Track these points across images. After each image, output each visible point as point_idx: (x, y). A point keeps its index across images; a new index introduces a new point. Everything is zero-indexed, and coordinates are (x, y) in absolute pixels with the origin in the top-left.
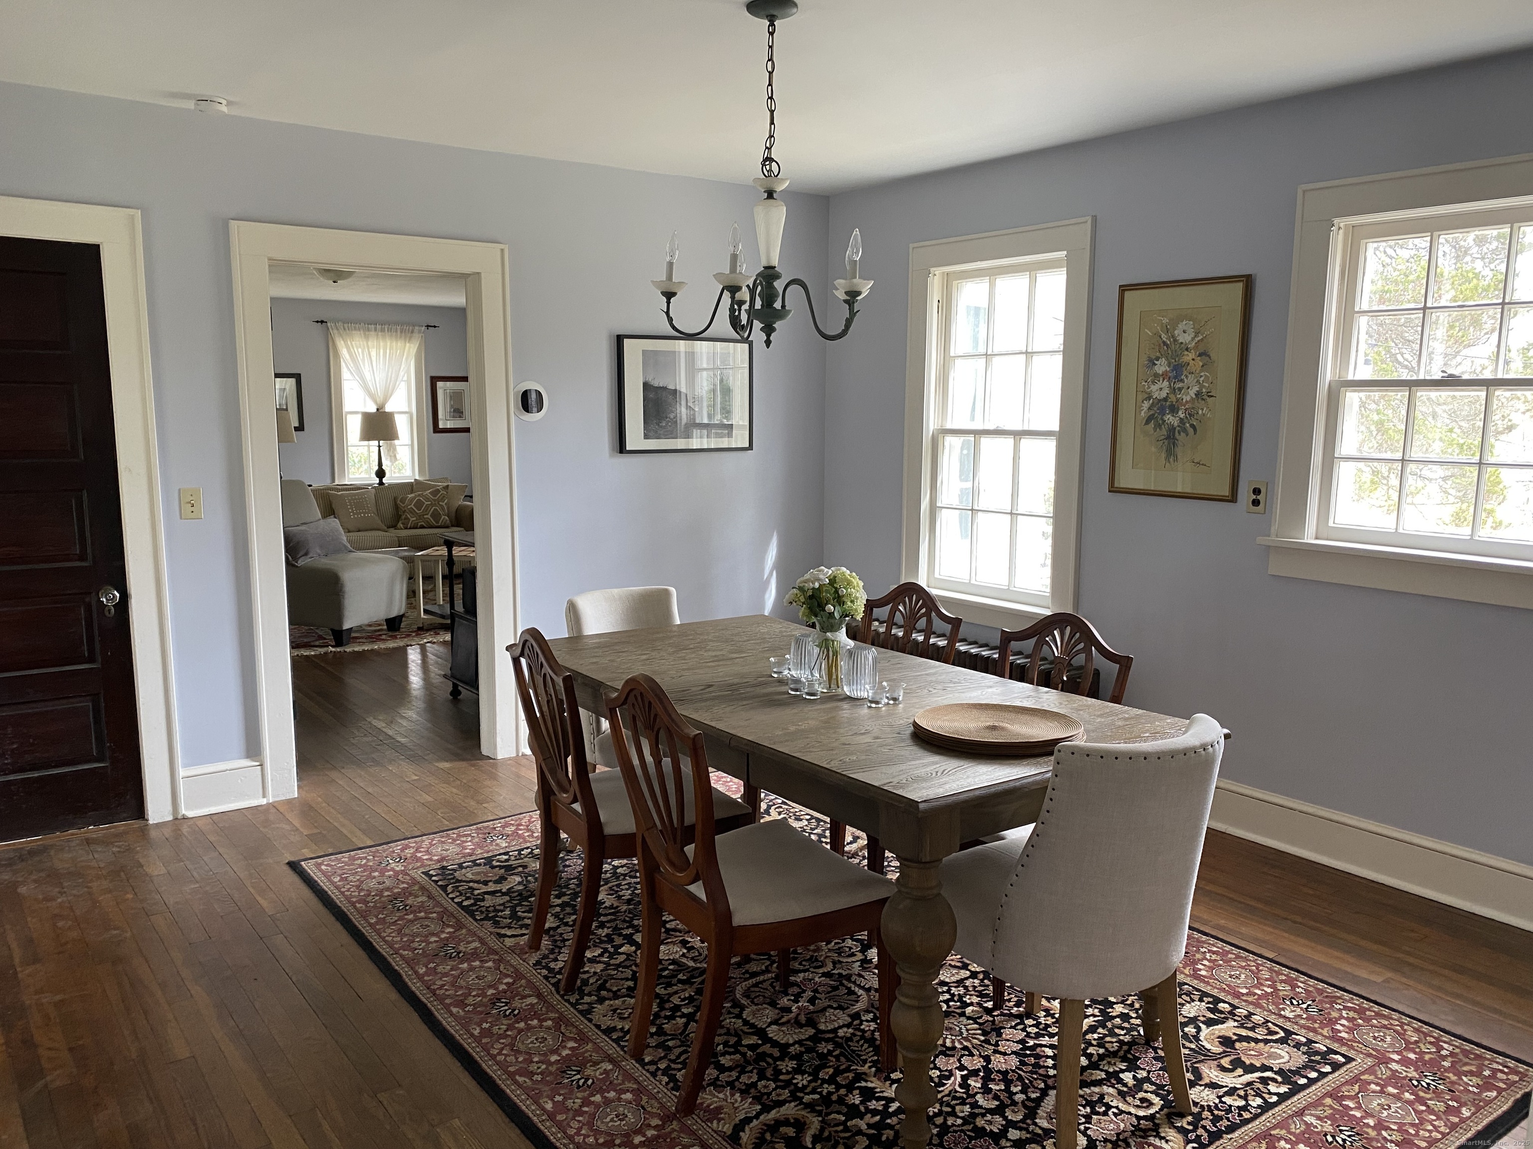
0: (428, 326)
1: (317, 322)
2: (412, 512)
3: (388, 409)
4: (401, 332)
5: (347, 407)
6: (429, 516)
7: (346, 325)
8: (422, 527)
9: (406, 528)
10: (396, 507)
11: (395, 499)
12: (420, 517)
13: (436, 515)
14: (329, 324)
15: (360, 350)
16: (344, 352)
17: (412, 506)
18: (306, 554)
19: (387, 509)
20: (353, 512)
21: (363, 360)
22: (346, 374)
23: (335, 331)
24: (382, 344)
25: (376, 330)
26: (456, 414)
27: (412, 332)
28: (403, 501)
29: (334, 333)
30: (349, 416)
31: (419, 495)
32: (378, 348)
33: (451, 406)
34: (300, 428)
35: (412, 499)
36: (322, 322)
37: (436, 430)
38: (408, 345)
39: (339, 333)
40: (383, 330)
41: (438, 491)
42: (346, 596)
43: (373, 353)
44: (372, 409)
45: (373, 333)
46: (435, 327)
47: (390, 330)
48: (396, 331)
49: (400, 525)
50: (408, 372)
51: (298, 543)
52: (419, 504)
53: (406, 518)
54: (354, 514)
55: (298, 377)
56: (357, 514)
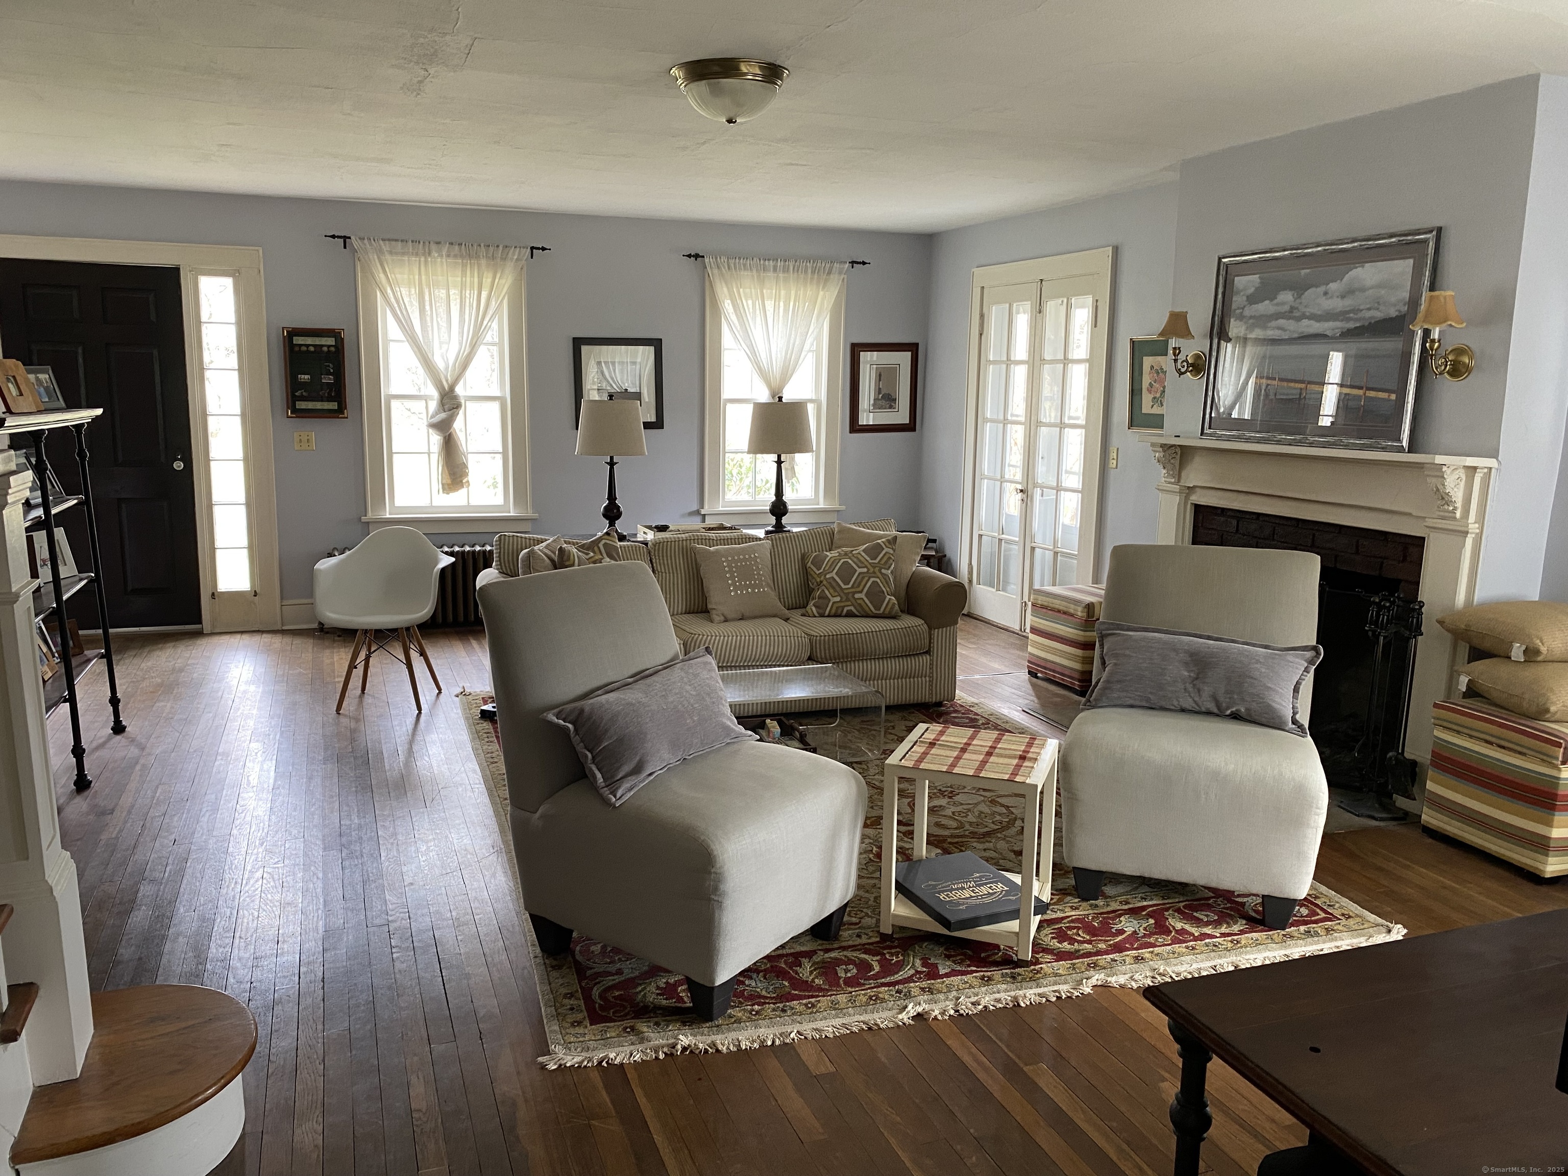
0: (853, 263)
1: (689, 256)
2: (832, 584)
3: (789, 395)
4: (813, 272)
5: (727, 392)
6: (862, 596)
7: (732, 262)
8: (850, 615)
9: (822, 616)
10: (805, 572)
11: (804, 557)
12: (848, 596)
13: (875, 595)
14: (707, 260)
15: (750, 302)
16: (727, 306)
17: (833, 574)
18: (637, 770)
19: (790, 576)
20: (734, 584)
21: (754, 319)
22: (727, 339)
23: (716, 271)
24: (783, 292)
25: (775, 269)
26: (883, 403)
27: (829, 273)
28: (818, 563)
29: (713, 272)
30: (729, 407)
31: (846, 554)
32: (777, 299)
33: (879, 391)
34: (657, 424)
35: (835, 562)
36: (697, 256)
37: (855, 427)
38: (821, 293)
39: (722, 275)
40: (786, 270)
41: (879, 548)
42: (728, 903)
43: (769, 305)
44: (764, 396)
45: (771, 274)
46: (864, 263)
47: (796, 270)
48: (806, 272)
49: (811, 608)
50: (818, 339)
51: (620, 741)
52: (846, 572)
53: (823, 597)
54: (735, 590)
55: (657, 344)
56: (741, 587)
